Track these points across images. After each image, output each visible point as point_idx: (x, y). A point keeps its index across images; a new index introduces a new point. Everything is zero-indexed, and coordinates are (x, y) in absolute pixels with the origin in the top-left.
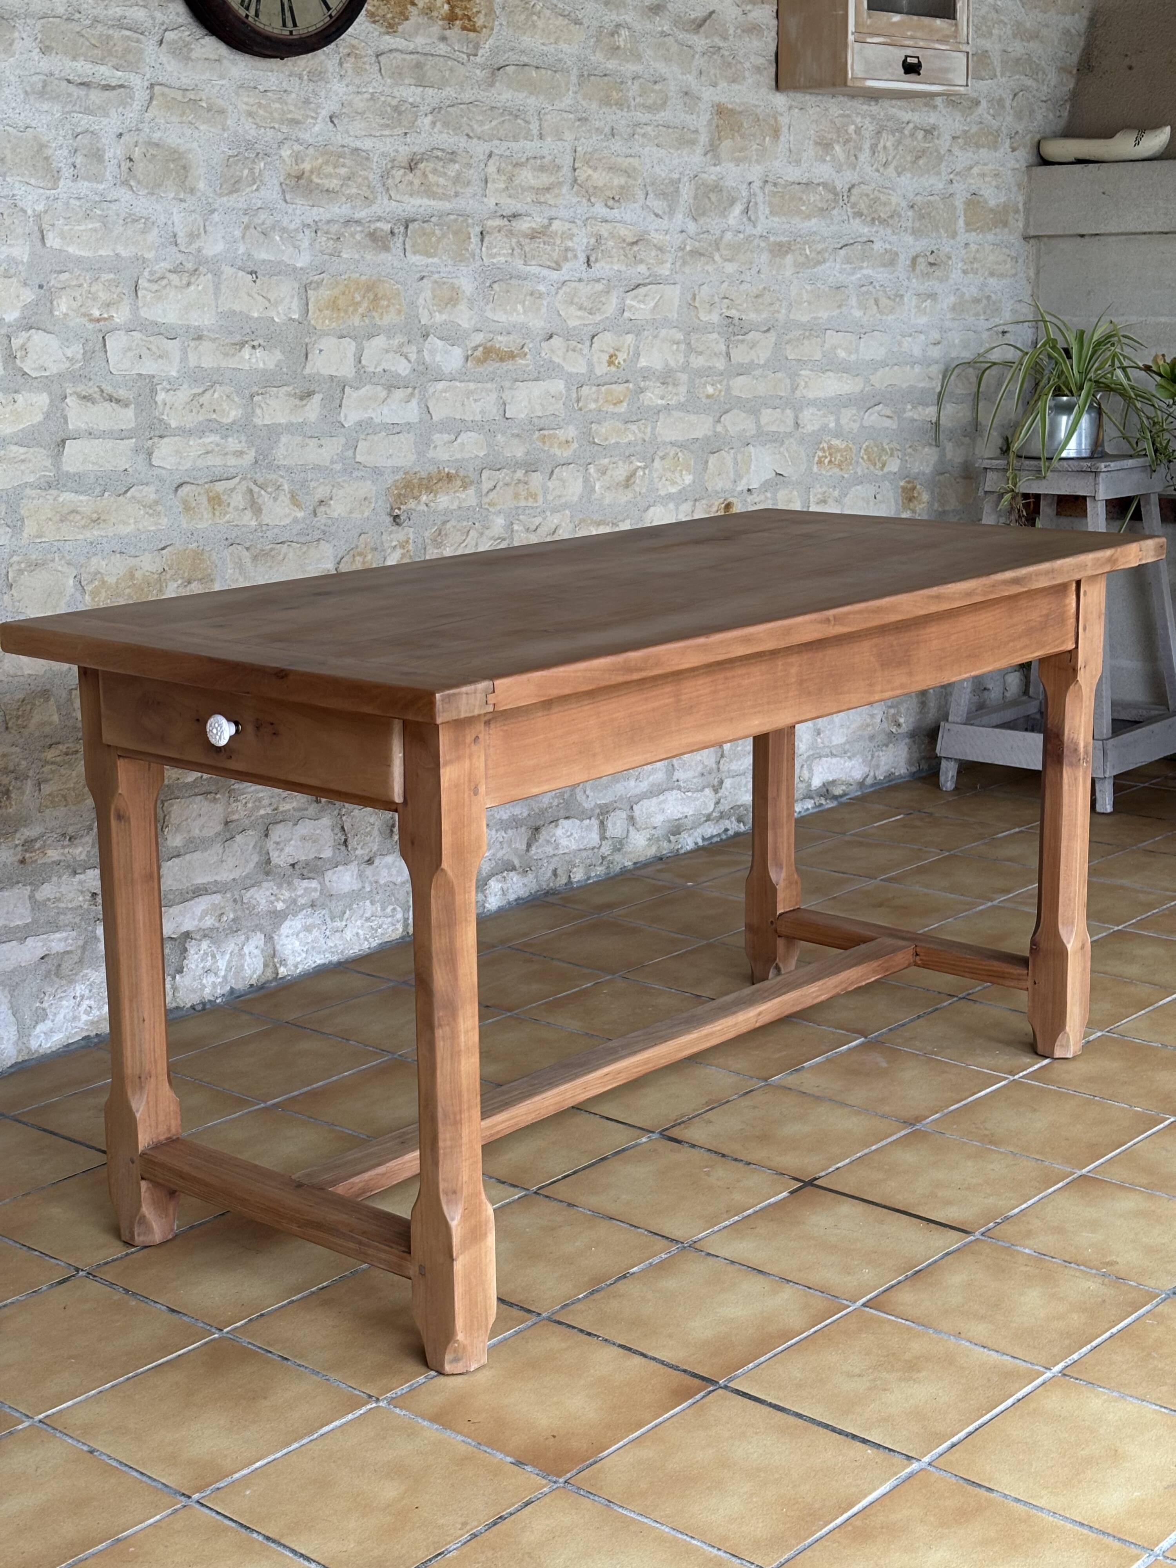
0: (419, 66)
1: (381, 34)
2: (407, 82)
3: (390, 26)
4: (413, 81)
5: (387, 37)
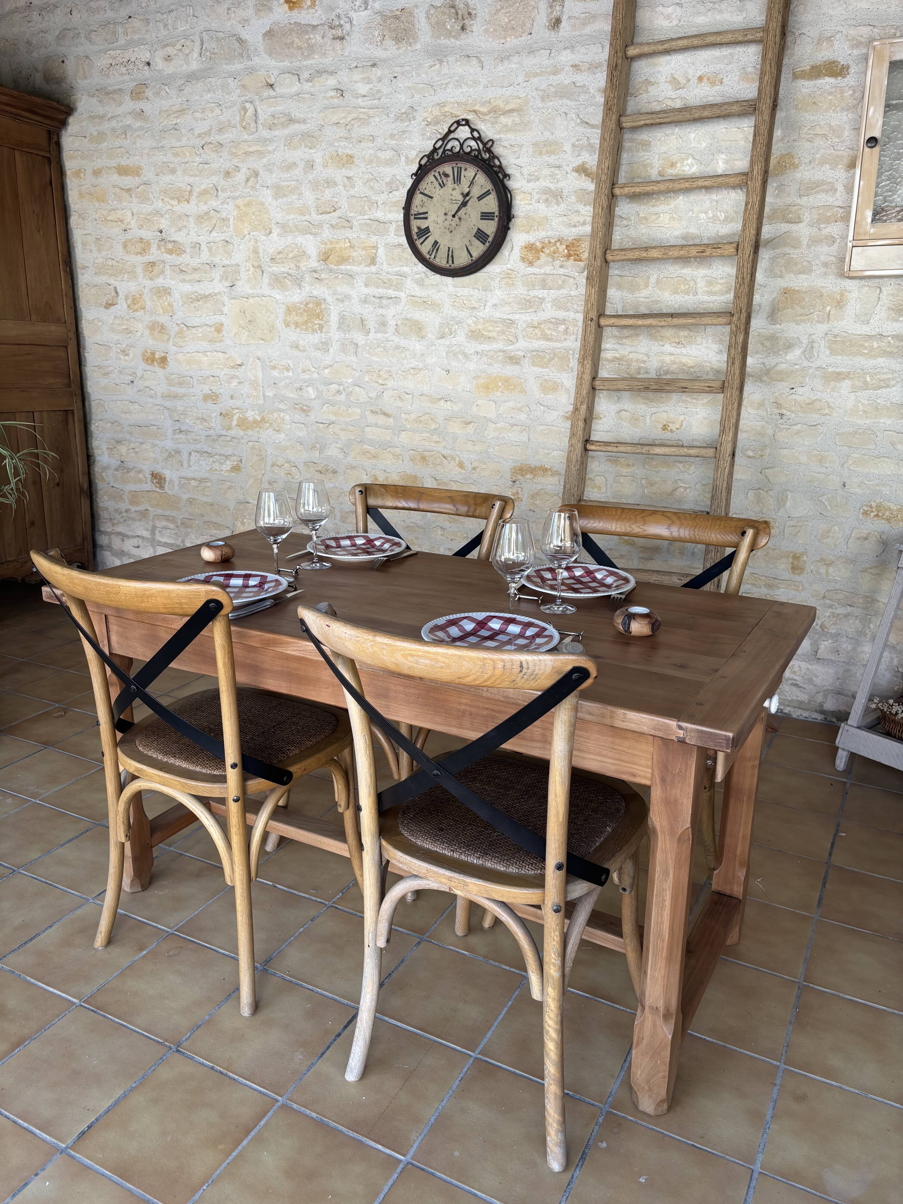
0: (544, 280)
1: (526, 267)
2: (536, 288)
3: (530, 263)
4: (540, 288)
5: (529, 268)
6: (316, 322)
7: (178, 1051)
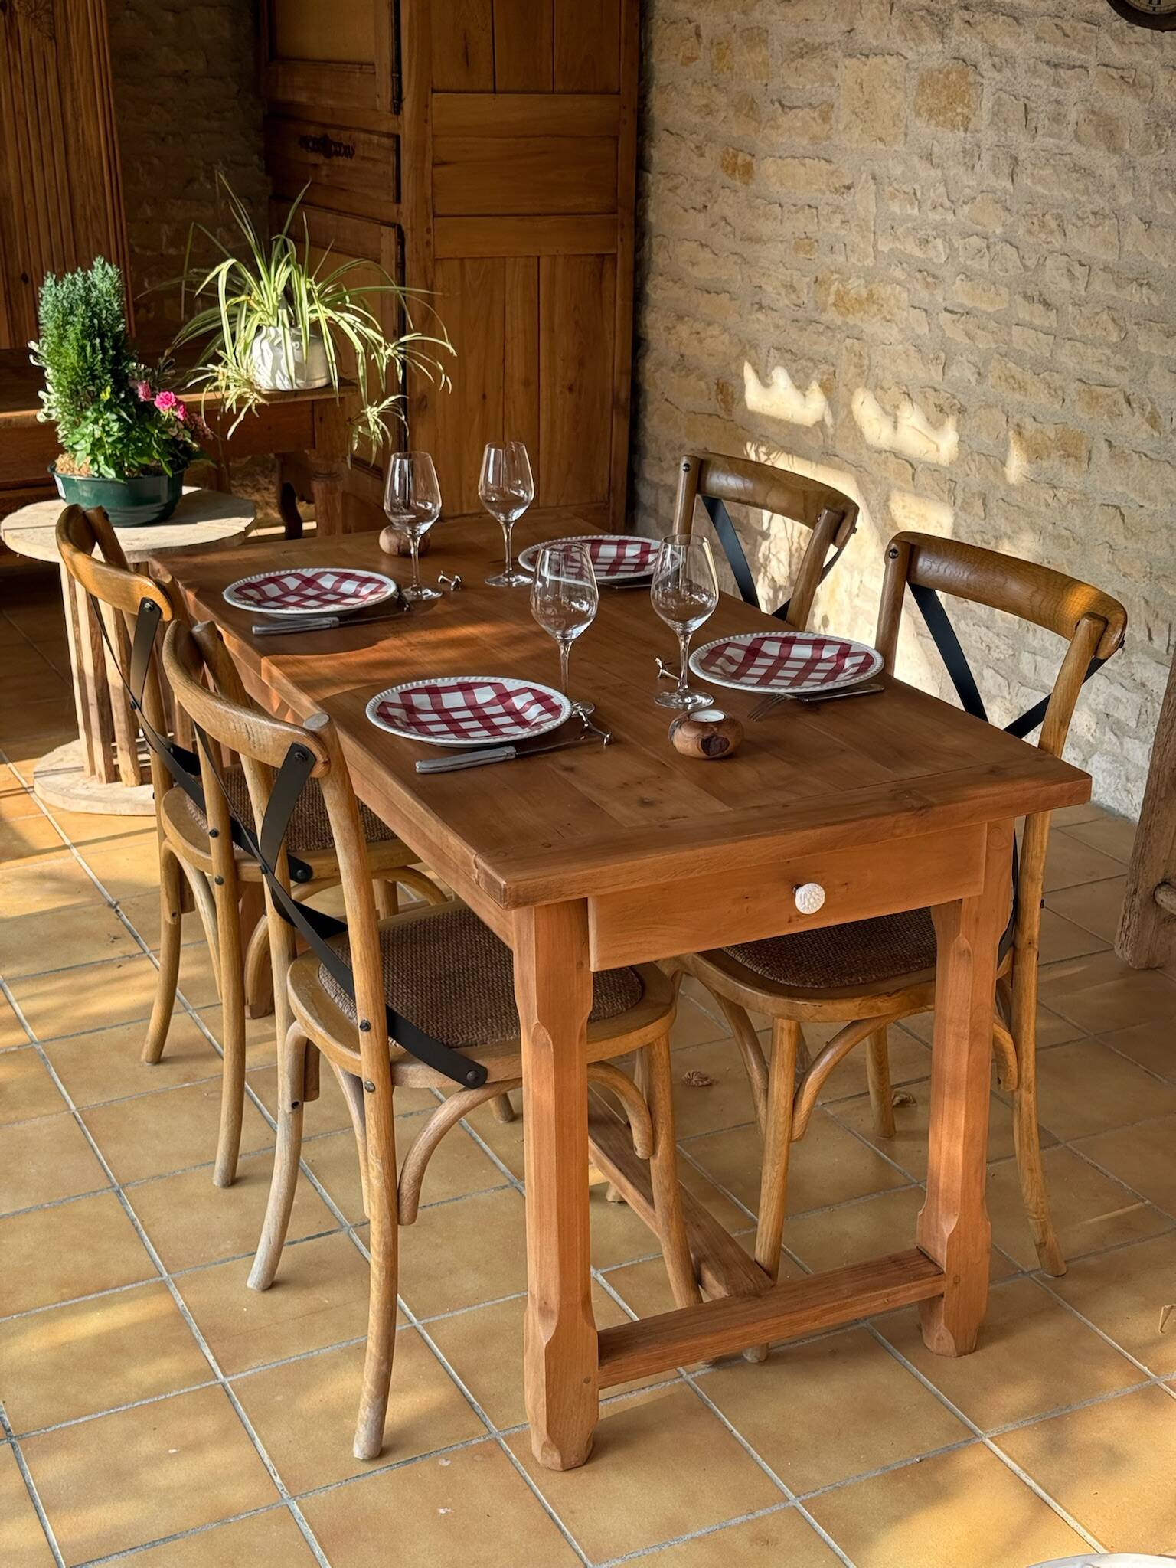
6: (959, 110)
7: (118, 1192)
